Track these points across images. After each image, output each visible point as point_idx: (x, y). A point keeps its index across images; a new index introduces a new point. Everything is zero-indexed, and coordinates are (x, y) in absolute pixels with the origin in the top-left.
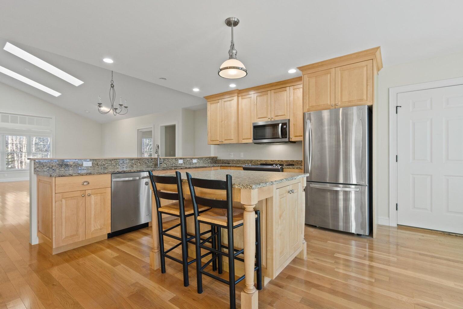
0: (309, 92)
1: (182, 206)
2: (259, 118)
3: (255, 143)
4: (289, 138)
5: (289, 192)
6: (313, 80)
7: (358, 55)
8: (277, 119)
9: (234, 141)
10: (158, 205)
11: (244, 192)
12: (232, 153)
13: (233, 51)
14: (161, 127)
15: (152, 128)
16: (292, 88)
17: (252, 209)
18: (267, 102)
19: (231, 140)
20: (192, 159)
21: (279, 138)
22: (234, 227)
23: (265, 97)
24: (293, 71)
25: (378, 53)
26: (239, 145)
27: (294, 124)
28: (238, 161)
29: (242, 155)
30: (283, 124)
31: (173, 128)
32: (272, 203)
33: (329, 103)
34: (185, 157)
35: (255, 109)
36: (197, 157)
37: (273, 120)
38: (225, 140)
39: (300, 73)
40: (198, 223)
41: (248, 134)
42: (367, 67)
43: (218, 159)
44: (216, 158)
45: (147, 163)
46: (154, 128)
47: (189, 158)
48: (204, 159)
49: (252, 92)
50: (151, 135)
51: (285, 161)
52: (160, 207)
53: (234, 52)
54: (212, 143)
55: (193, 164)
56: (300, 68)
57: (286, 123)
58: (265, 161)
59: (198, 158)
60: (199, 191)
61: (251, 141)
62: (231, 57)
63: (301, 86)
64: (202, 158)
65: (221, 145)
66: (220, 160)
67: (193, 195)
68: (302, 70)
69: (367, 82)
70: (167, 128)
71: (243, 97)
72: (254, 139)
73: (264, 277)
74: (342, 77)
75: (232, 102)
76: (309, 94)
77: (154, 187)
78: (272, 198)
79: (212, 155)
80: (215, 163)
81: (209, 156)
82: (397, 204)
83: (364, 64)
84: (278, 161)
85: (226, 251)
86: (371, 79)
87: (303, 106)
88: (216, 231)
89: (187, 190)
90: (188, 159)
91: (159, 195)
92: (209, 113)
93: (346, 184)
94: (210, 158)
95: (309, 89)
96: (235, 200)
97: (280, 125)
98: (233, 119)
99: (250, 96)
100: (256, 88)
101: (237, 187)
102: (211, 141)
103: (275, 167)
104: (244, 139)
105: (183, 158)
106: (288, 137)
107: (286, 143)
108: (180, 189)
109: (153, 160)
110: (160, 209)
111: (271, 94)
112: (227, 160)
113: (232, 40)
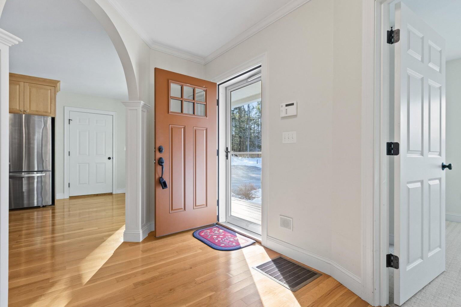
7: (45, 80)
25: (58, 84)
33: (18, 108)
42: (51, 91)
69: (51, 101)
74: (30, 92)
82: (69, 183)
83: (49, 88)
86: (53, 99)
93: (30, 171)
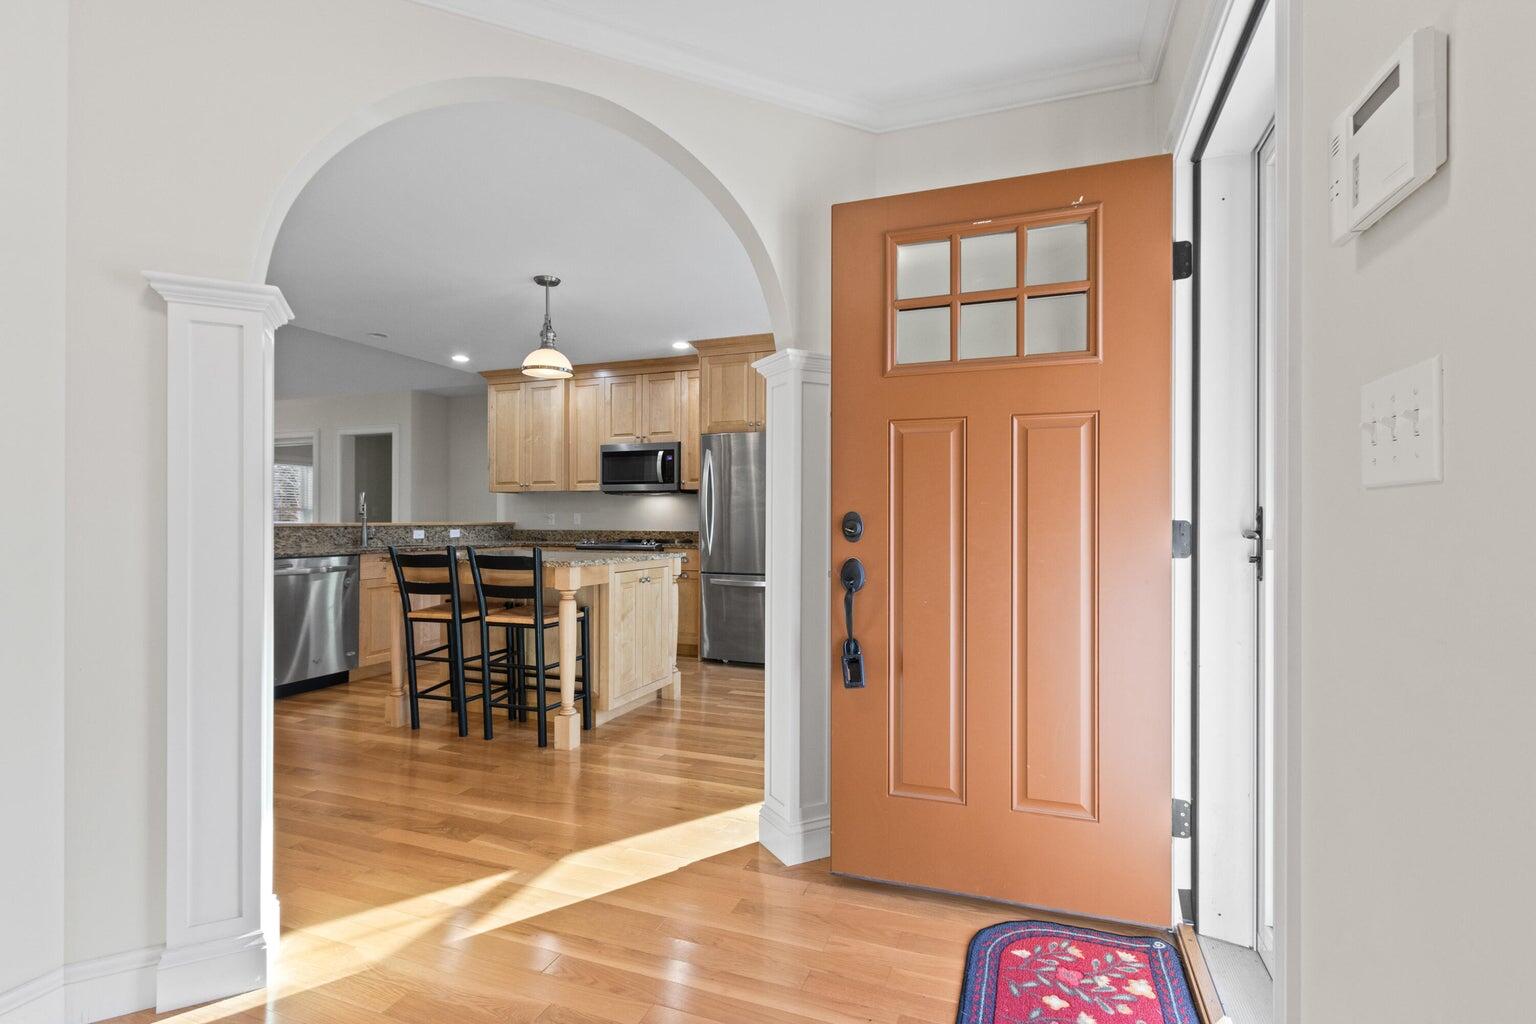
0: (711, 392)
1: (455, 604)
2: (616, 435)
3: (606, 492)
4: (679, 482)
5: (640, 581)
6: (718, 372)
8: (655, 439)
9: (558, 487)
10: (406, 606)
11: (559, 574)
12: (553, 515)
13: (549, 334)
14: (345, 437)
15: (311, 438)
16: (685, 375)
17: (572, 597)
18: (634, 399)
19: (550, 482)
20: (447, 528)
21: (657, 482)
22: (545, 627)
23: (630, 388)
24: (681, 346)
26: (569, 496)
27: (689, 454)
28: (569, 534)
29: (577, 520)
30: (667, 453)
31: (383, 442)
32: (607, 593)
33: (745, 418)
34: (431, 523)
35: (608, 413)
36: (462, 523)
37: (646, 441)
38: (535, 482)
39: (695, 351)
40: (485, 629)
41: (589, 473)
43: (516, 528)
44: (511, 525)
45: (335, 536)
46: (320, 438)
47: (440, 526)
48: (480, 528)
49: (603, 374)
50: (311, 456)
51: (675, 533)
52: (410, 611)
53: (551, 335)
54: (499, 487)
55: (451, 540)
56: (695, 343)
57: (673, 451)
58: (631, 532)
59: (464, 527)
60: (489, 575)
61: (597, 486)
62: (544, 345)
63: (697, 373)
64: (475, 526)
65: (526, 494)
66: (522, 532)
67: (479, 582)
68: (698, 348)
70: (362, 441)
71: (581, 383)
72: (604, 483)
73: (595, 711)
75: (553, 391)
76: (711, 397)
77: (399, 575)
78: (607, 585)
79: (501, 518)
80: (509, 538)
81: (493, 521)
84: (660, 532)
85: (532, 681)
87: (700, 421)
88: (515, 649)
89: (466, 577)
90: (438, 529)
91: (407, 589)
92: (492, 414)
94: (494, 526)
95: (711, 386)
96: (547, 584)
97: (661, 453)
98: (556, 433)
99: (595, 382)
100: (611, 366)
101: (548, 565)
102: (499, 483)
103: (645, 545)
104: (580, 482)
105: (425, 527)
106: (676, 481)
107: (672, 493)
108: (454, 575)
109: (350, 530)
110: (410, 615)
111: (642, 383)
112: (540, 532)
113: (547, 315)
